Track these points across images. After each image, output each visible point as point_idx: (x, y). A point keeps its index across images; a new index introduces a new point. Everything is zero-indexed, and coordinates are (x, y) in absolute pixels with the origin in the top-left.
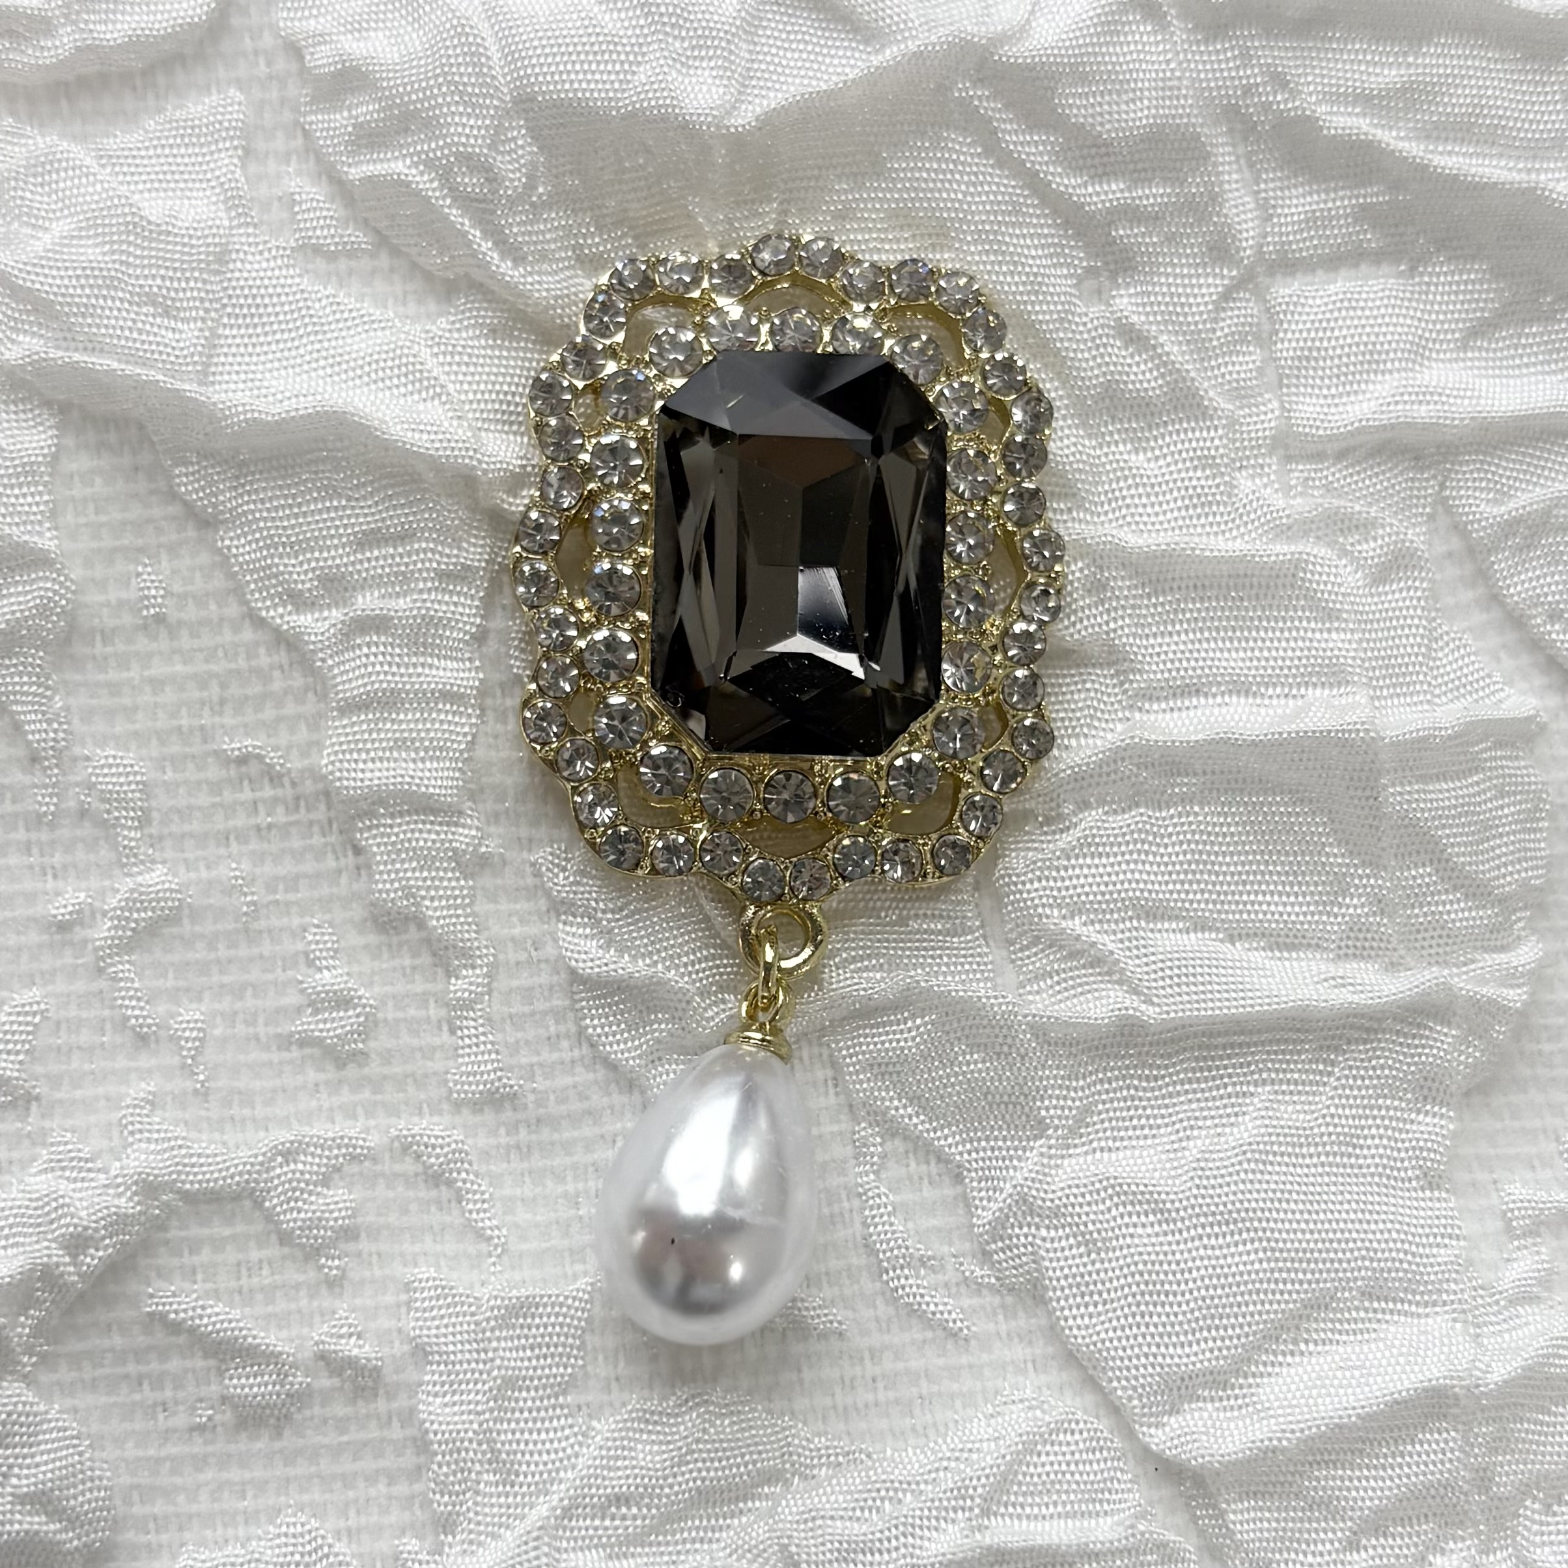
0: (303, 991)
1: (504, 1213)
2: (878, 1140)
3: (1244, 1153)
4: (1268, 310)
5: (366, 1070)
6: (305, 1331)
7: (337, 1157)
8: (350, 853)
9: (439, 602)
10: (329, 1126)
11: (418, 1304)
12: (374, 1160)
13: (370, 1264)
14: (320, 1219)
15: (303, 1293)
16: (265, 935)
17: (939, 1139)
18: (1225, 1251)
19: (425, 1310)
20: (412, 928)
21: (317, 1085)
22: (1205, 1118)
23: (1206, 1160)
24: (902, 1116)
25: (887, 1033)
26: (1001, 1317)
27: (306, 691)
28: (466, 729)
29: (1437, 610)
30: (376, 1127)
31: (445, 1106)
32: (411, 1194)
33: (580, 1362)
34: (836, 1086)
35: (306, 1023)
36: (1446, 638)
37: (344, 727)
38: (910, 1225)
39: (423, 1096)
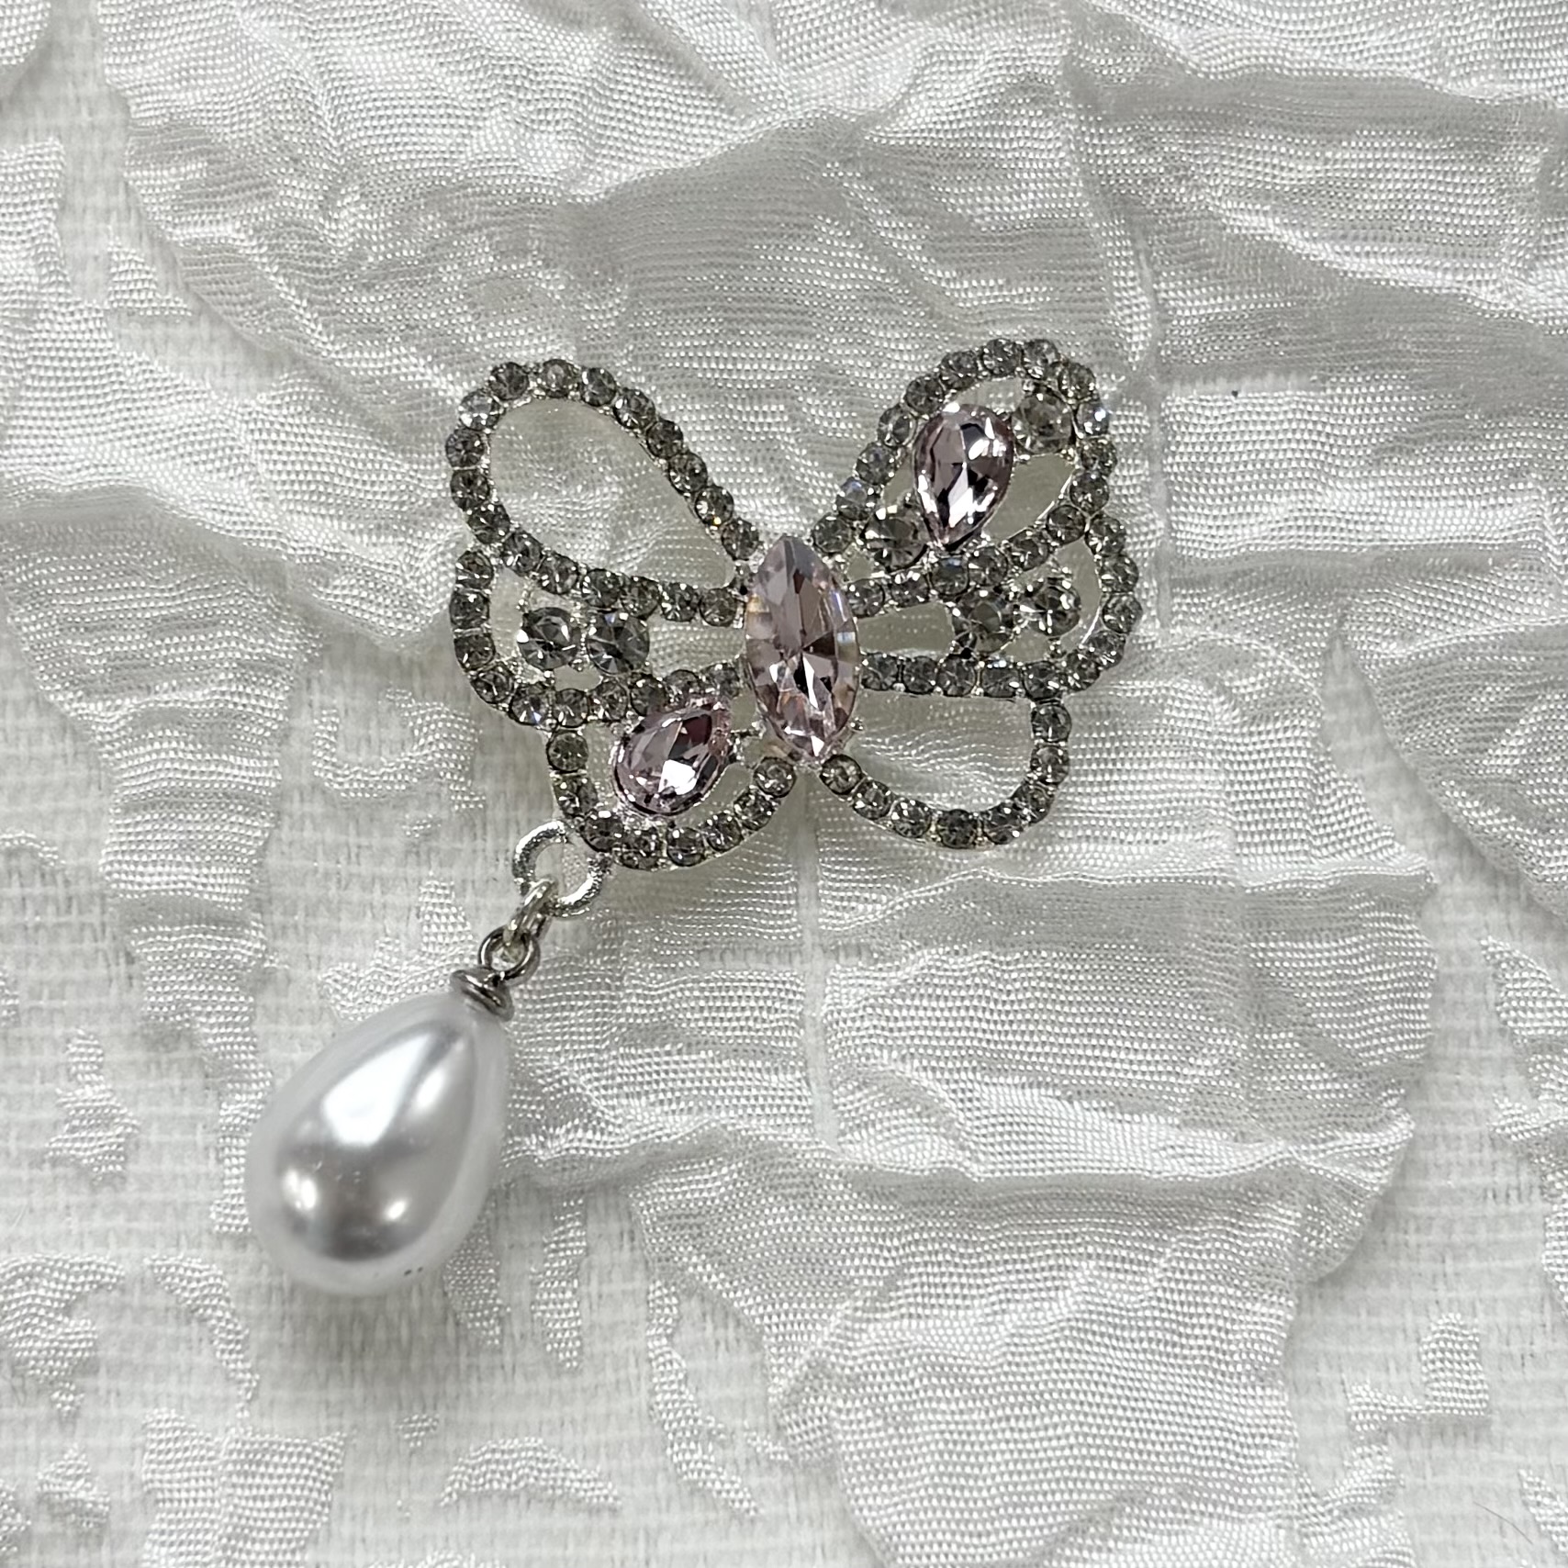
0: (62, 1105)
1: (259, 1357)
2: (674, 1300)
3: (1062, 1329)
4: (1162, 420)
5: (123, 1196)
6: (31, 1469)
7: (83, 1284)
8: (122, 960)
9: (240, 694)
10: (77, 1251)
11: (154, 1446)
12: (123, 1290)
13: (107, 1402)
14: (57, 1350)
15: (31, 1429)
16: (25, 1043)
17: (739, 1300)
18: (1033, 1435)
19: (160, 1452)
20: (184, 1046)
21: (68, 1207)
22: (1024, 1291)
23: (1021, 1336)
24: (701, 1275)
25: (690, 1183)
26: (792, 1498)
27: (89, 784)
28: (258, 834)
29: (1327, 754)
30: (129, 1255)
31: (205, 1239)
32: (160, 1329)
33: (325, 1519)
34: (632, 1239)
35: (59, 1141)
36: (1333, 785)
37: (127, 826)
38: (702, 1395)
39: (182, 1226)
